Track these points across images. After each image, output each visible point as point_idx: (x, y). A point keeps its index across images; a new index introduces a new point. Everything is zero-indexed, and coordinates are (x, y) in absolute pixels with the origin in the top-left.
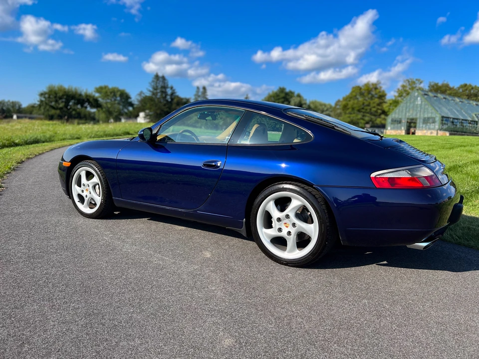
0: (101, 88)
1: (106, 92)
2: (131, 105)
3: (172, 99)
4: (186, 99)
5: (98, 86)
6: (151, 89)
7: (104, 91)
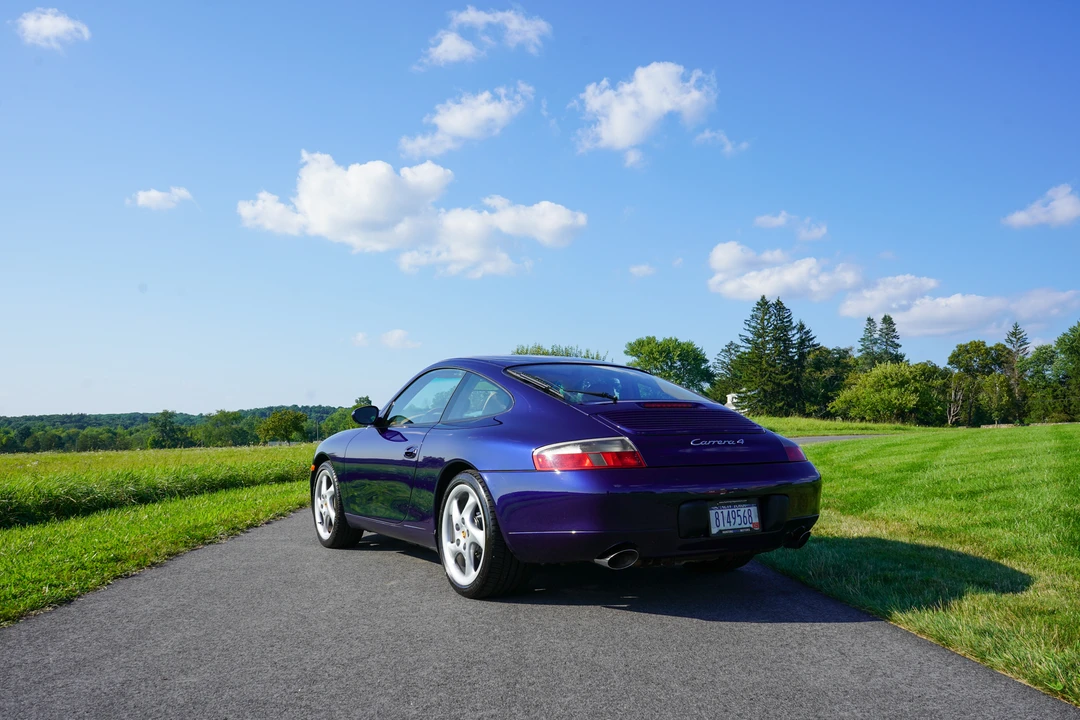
0: (640, 343)
1: (651, 353)
2: (708, 376)
3: (802, 356)
4: (839, 351)
5: (633, 341)
6: (750, 336)
7: (646, 348)
